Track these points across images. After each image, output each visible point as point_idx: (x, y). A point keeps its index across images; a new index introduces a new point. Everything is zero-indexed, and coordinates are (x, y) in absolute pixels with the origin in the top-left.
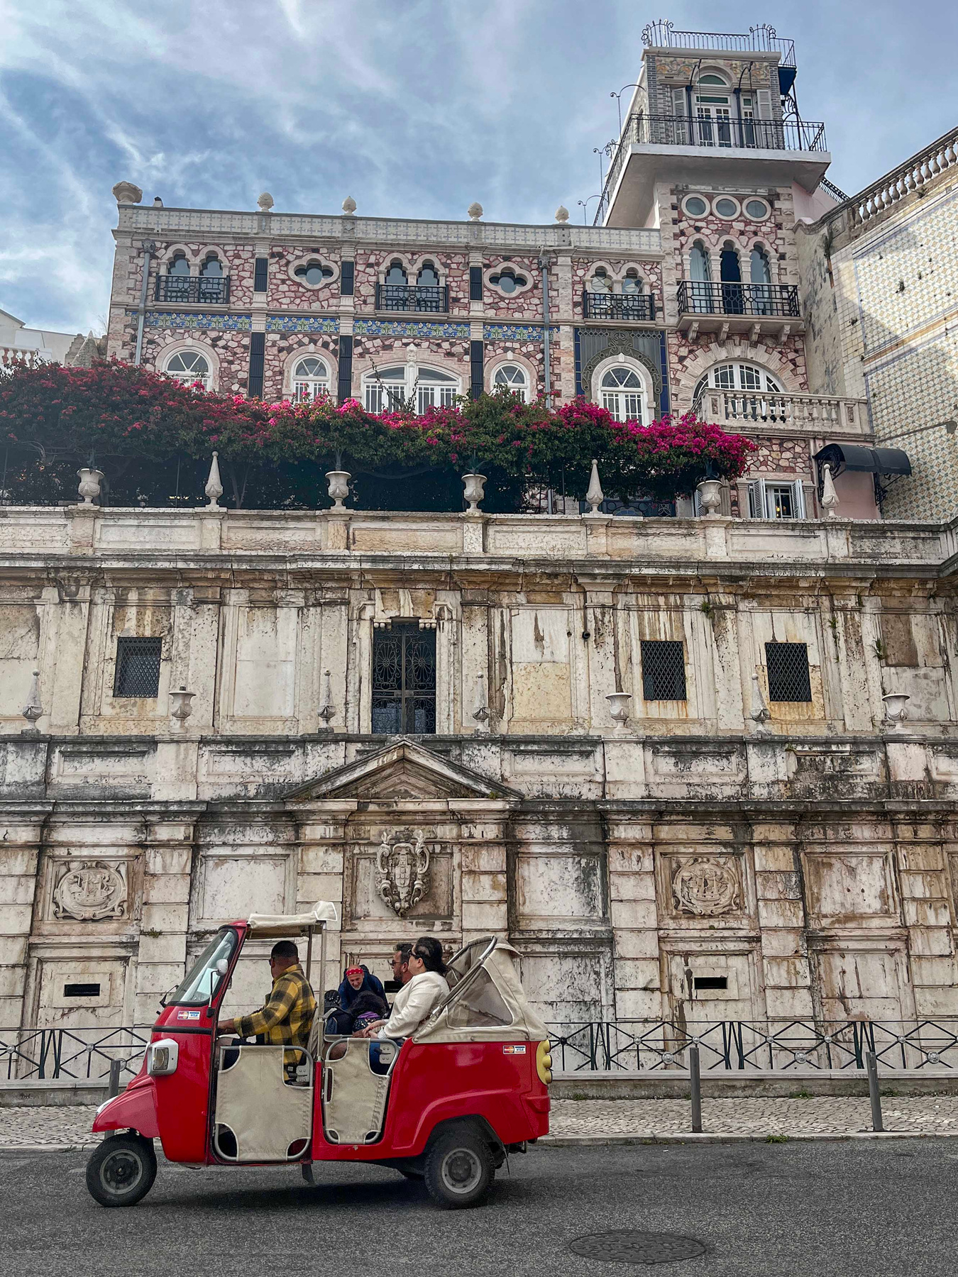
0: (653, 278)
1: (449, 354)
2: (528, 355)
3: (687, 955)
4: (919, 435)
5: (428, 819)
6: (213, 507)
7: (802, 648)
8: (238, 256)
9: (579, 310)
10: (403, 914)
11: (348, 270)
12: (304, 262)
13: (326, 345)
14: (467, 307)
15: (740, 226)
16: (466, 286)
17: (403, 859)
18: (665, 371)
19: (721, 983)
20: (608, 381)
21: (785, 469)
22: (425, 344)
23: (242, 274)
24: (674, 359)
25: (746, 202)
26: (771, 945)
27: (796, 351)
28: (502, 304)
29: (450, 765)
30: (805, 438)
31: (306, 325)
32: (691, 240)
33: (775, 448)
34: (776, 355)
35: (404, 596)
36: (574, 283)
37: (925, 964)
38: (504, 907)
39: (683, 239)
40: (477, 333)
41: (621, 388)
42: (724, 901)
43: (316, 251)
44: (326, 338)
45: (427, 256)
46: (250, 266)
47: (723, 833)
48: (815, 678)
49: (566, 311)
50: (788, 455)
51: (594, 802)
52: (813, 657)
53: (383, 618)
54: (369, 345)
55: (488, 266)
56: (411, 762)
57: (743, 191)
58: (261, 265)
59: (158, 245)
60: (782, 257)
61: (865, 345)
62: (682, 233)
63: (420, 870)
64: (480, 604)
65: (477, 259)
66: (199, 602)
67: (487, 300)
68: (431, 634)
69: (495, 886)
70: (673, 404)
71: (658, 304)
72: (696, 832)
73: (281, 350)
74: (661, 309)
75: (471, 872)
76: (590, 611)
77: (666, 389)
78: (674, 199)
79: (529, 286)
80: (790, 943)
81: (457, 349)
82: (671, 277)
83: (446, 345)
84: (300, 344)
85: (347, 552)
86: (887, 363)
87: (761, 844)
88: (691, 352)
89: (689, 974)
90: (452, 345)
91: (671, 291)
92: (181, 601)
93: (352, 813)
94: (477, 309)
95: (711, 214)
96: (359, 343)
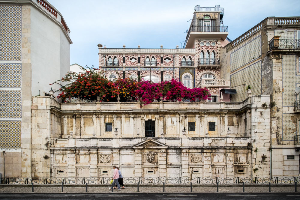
0: (194, 58)
1: (157, 73)
2: (171, 73)
3: (193, 168)
4: (239, 87)
5: (154, 149)
6: (119, 102)
7: (215, 123)
8: (120, 57)
9: (180, 65)
10: (150, 162)
11: (139, 58)
12: (131, 57)
13: (136, 73)
14: (160, 65)
15: (210, 47)
16: (160, 61)
17: (150, 155)
18: (195, 75)
19: (198, 171)
20: (185, 78)
21: (214, 93)
22: (153, 72)
23: (121, 60)
24: (196, 73)
25: (212, 43)
26: (205, 166)
27: (219, 71)
28: (166, 64)
29: (158, 142)
30: (219, 87)
31: (132, 69)
32: (201, 51)
33: (213, 89)
34: (215, 72)
35: (150, 116)
36: (179, 60)
37: (228, 169)
38: (166, 161)
39: (199, 50)
40: (162, 69)
41: (187, 79)
42: (199, 160)
43: (133, 55)
44: (136, 71)
45: (153, 56)
46: (122, 59)
47: (200, 151)
48: (216, 128)
49: (178, 65)
50: (215, 90)
51: (180, 147)
52: (216, 124)
53: (146, 119)
54: (143, 72)
55: (164, 57)
56: (151, 141)
57: (211, 40)
58: (124, 58)
59: (106, 55)
60: (218, 53)
61: (231, 70)
62: (199, 49)
63: (153, 156)
64: (162, 117)
65: (162, 56)
66: (117, 117)
67: (164, 63)
68: (154, 121)
69: (164, 158)
70: (196, 81)
71: (194, 63)
72: (195, 151)
73: (128, 74)
74: (195, 64)
75: (161, 157)
76: (180, 118)
77: (195, 79)
78: (198, 42)
79: (171, 60)
80: (208, 166)
81: (158, 73)
82: (197, 58)
83: (156, 72)
84: (131, 72)
85: (140, 109)
86: (234, 74)
87: (205, 153)
88: (200, 72)
89: (193, 170)
90: (158, 72)
91: (197, 60)
92: (115, 117)
93: (143, 149)
94: (162, 65)
95: (205, 45)
96: (141, 72)
